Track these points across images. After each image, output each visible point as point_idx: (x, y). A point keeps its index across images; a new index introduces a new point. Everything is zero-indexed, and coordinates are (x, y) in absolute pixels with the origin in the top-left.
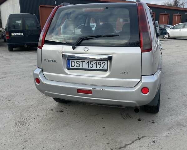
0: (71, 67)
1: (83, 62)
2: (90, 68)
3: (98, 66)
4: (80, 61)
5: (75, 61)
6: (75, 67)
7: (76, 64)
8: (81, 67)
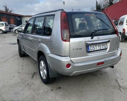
0: (90, 51)
1: (96, 46)
2: (100, 49)
3: (103, 47)
4: (94, 46)
5: (92, 46)
6: (93, 50)
7: (93, 48)
8: (95, 50)
